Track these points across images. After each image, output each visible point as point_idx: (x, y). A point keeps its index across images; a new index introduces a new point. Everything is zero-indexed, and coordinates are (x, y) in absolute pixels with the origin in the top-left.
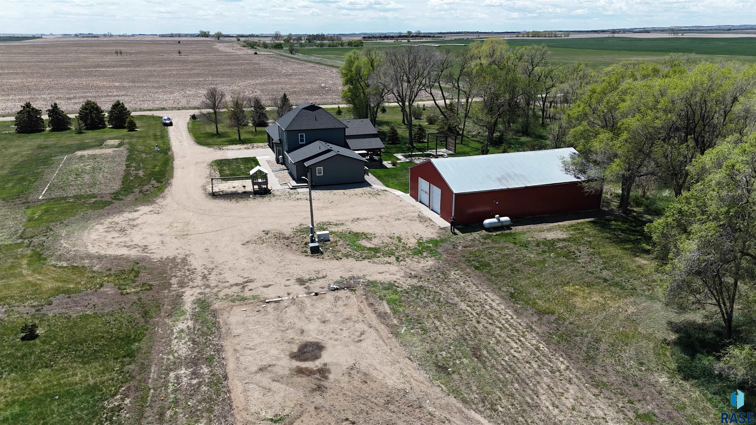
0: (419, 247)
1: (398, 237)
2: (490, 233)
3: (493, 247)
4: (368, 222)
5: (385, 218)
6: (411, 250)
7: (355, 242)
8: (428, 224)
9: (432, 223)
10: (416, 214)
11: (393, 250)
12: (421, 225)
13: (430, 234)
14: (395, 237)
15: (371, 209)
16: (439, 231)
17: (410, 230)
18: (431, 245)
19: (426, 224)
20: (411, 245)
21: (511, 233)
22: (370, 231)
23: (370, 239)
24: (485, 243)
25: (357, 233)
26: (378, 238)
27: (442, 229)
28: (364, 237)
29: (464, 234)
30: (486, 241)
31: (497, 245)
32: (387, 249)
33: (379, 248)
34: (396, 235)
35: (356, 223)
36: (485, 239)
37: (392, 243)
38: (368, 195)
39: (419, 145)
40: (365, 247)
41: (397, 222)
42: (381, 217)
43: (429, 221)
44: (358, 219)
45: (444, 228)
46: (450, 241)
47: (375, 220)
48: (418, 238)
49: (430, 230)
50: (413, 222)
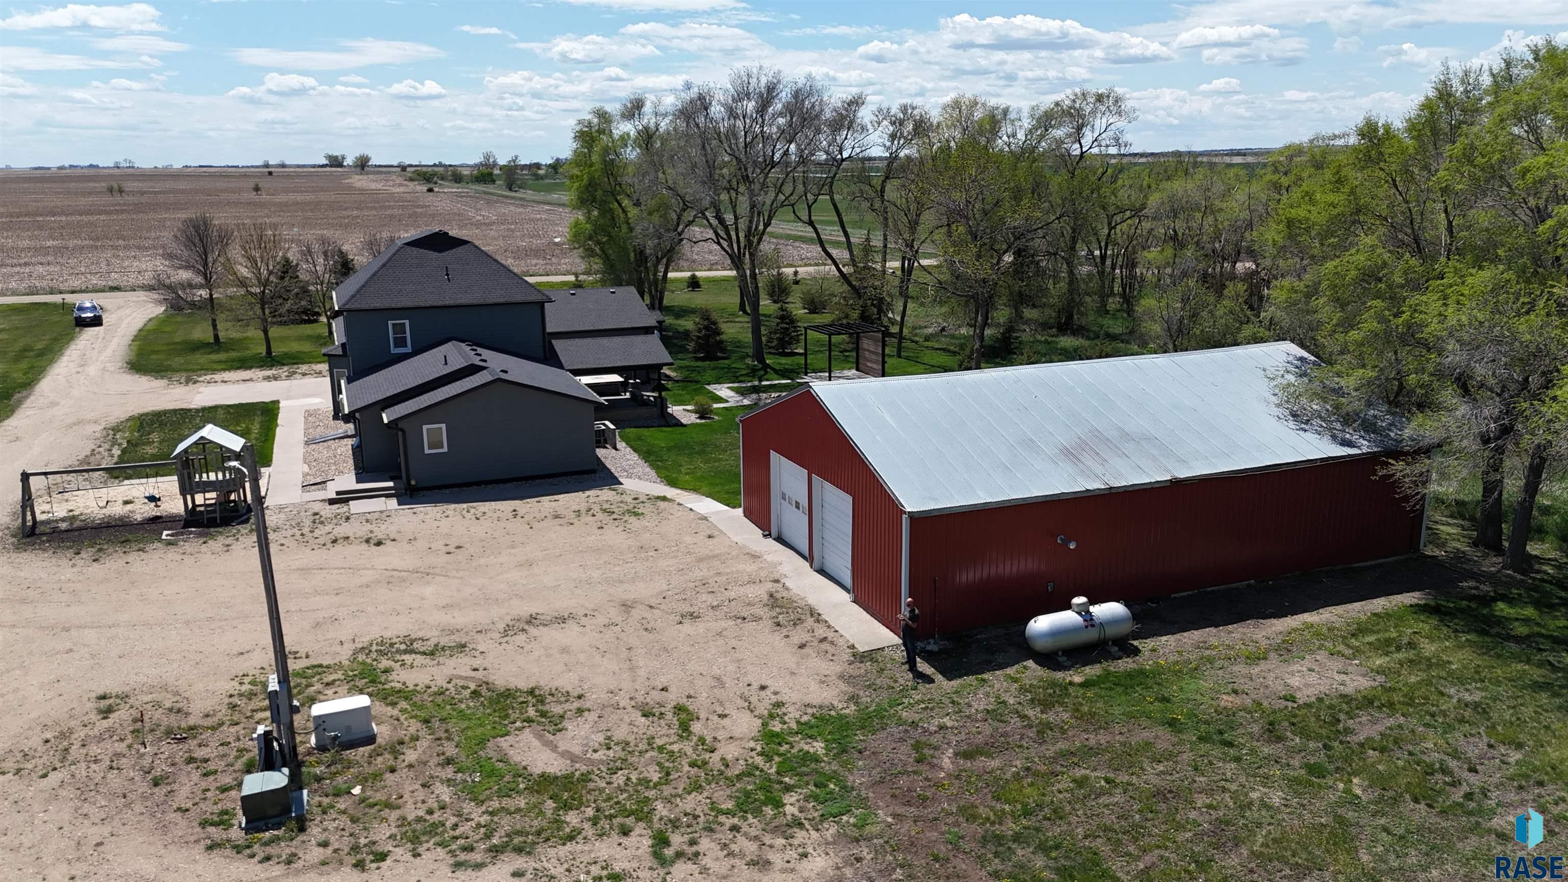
0: (769, 758)
1: (679, 709)
2: (1059, 675)
3: (1090, 752)
4: (569, 635)
5: (638, 613)
6: (730, 782)
7: (482, 742)
8: (806, 637)
9: (821, 632)
10: (760, 592)
11: (645, 782)
12: (777, 639)
13: (814, 686)
14: (668, 709)
15: (596, 574)
16: (851, 670)
17: (732, 668)
18: (818, 747)
19: (799, 635)
20: (730, 751)
21: (1141, 672)
22: (567, 682)
23: (556, 724)
24: (1049, 726)
25: (508, 694)
26: (592, 717)
27: (860, 657)
28: (531, 712)
29: (956, 683)
30: (1050, 717)
31: (1103, 738)
32: (619, 779)
33: (585, 778)
34: (673, 697)
35: (522, 637)
36: (1046, 705)
37: (650, 741)
38: (600, 516)
39: (784, 360)
40: (521, 772)
41: (688, 628)
42: (627, 607)
43: (810, 621)
44: (532, 620)
45: (870, 656)
46: (900, 722)
47: (601, 620)
48: (763, 709)
49: (817, 664)
50: (750, 626)
